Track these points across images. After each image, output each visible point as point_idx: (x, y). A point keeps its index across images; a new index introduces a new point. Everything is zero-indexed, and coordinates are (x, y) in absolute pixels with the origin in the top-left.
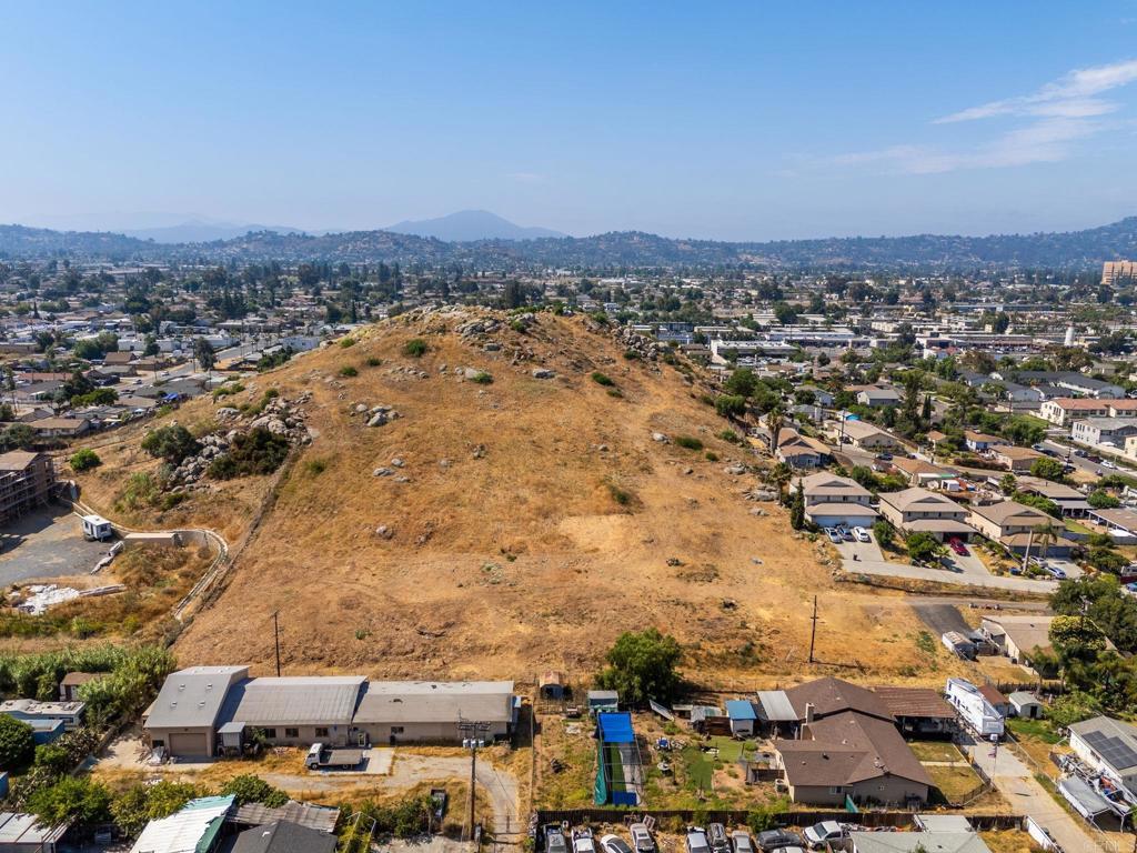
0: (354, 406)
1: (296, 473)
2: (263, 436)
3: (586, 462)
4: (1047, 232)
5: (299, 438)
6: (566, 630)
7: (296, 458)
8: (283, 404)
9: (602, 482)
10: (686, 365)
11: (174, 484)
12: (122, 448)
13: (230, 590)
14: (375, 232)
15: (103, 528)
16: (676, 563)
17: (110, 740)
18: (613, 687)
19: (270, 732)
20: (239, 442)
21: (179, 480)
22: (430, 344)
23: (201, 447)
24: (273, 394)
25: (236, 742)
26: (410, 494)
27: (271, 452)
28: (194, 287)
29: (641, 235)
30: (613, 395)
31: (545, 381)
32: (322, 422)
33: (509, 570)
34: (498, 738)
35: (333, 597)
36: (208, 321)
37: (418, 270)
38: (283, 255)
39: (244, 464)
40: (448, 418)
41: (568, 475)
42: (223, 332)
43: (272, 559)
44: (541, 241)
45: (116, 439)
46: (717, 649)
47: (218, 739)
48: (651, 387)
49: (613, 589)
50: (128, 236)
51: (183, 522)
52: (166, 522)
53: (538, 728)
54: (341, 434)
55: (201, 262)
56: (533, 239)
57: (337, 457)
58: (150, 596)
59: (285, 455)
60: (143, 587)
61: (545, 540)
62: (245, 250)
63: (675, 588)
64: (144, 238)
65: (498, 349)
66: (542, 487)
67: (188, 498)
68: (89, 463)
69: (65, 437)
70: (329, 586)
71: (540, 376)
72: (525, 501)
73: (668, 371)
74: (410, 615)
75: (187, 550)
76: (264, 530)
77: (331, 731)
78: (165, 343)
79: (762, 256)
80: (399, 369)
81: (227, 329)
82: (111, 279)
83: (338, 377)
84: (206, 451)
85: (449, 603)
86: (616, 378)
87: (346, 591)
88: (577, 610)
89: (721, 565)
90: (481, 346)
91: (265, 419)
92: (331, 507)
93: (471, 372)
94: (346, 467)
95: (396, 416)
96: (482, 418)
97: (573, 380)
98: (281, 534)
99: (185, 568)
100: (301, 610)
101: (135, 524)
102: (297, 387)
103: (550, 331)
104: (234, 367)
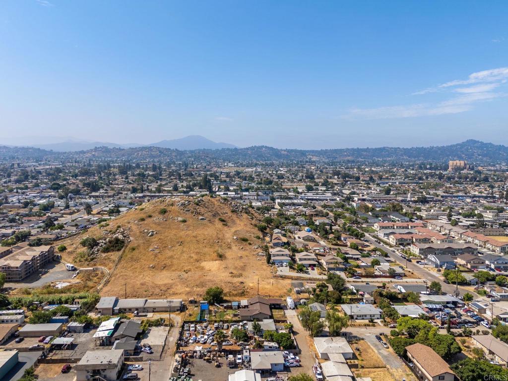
0: (144, 230)
1: (127, 251)
2: (117, 240)
3: (211, 246)
4: (435, 146)
5: (128, 240)
6: (198, 289)
7: (127, 246)
8: (122, 230)
9: (216, 252)
10: (252, 214)
11: (91, 254)
12: (73, 244)
13: (110, 282)
14: (151, 147)
15: (72, 267)
16: (232, 273)
17: (87, 313)
18: (206, 300)
19: (125, 309)
20: (110, 242)
21: (93, 253)
22: (168, 209)
23: (98, 243)
24: (119, 227)
25: (117, 311)
26: (160, 256)
27: (119, 244)
28: (75, 176)
29: (266, 147)
30: (224, 225)
31: (203, 221)
32: (134, 235)
33: (186, 275)
34: (178, 310)
35: (138, 283)
36: (85, 193)
37: (168, 165)
38: (110, 157)
39: (112, 248)
40: (171, 234)
41: (206, 250)
42: (92, 198)
43: (121, 274)
44: (223, 150)
45: (69, 241)
46: (235, 293)
47: (113, 310)
48: (238, 222)
49: (212, 280)
50: (41, 149)
51: (95, 265)
52: (90, 265)
53: (187, 309)
54: (140, 238)
55: (76, 162)
56: (220, 149)
57: (139, 246)
58: (90, 284)
59: (124, 246)
60: (87, 281)
61: (196, 268)
62: (94, 155)
63: (230, 279)
64: (48, 149)
65: (189, 211)
66: (197, 253)
67: (96, 258)
68: (63, 249)
69: (51, 241)
70: (137, 280)
71: (201, 219)
72: (192, 257)
73: (245, 216)
74: (159, 287)
75: (97, 272)
76: (119, 266)
77: (139, 309)
78: (71, 203)
79: (317, 156)
80: (157, 218)
81: (94, 197)
82: (39, 172)
83: (139, 221)
84: (100, 245)
85: (169, 284)
86: (226, 219)
87: (142, 281)
88: (202, 285)
89: (244, 273)
90: (184, 210)
91: (117, 235)
92: (137, 260)
93: (180, 219)
94: (141, 249)
95: (156, 233)
96: (182, 233)
97: (212, 220)
98: (123, 268)
99: (98, 277)
100: (130, 286)
101: (81, 266)
102: (126, 224)
103: (207, 204)
104: (98, 213)
